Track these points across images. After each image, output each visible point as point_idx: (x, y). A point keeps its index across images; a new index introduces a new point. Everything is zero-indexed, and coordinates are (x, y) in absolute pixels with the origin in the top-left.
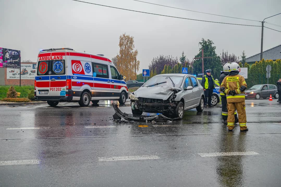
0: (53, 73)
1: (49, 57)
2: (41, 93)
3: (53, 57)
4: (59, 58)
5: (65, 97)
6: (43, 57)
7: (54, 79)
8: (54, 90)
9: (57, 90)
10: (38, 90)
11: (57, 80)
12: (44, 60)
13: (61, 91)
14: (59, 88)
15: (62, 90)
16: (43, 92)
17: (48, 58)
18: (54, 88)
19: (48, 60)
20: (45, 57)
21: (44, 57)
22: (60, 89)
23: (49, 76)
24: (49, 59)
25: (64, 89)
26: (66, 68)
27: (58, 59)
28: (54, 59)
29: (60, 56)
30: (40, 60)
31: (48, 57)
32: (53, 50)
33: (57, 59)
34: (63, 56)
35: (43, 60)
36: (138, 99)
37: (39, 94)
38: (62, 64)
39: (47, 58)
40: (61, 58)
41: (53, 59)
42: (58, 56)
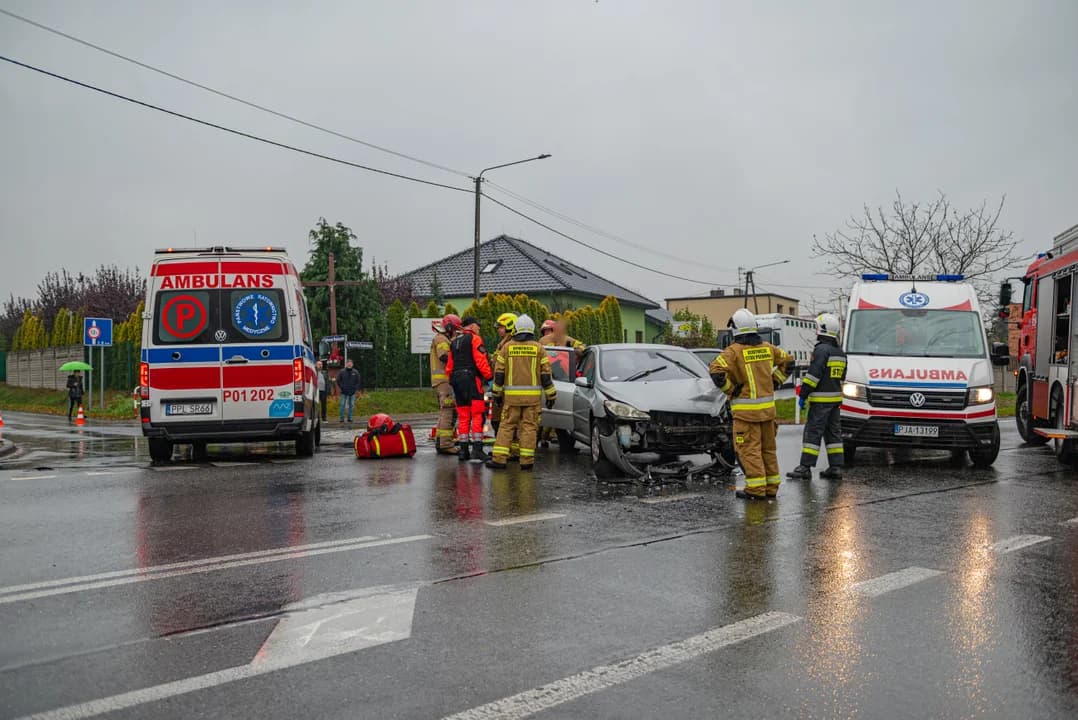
0: (235, 335)
1: (212, 276)
2: (175, 412)
3: (230, 279)
4: (257, 283)
5: (294, 422)
6: (183, 277)
7: (243, 359)
8: (241, 396)
9: (257, 397)
10: (163, 402)
11: (251, 363)
13: (272, 402)
14: (266, 388)
15: (276, 396)
16: (188, 408)
17: (205, 281)
18: (244, 393)
19: (206, 287)
20: (191, 276)
21: (187, 278)
22: (267, 395)
23: (218, 348)
25: (284, 394)
26: (289, 318)
27: (253, 286)
28: (236, 283)
29: (261, 276)
30: (164, 286)
31: (205, 276)
32: (225, 252)
33: (249, 285)
34: (273, 276)
35: (183, 286)
36: (647, 416)
37: (168, 414)
38: (271, 304)
39: (201, 281)
40: (268, 284)
41: (232, 284)
42: (254, 276)
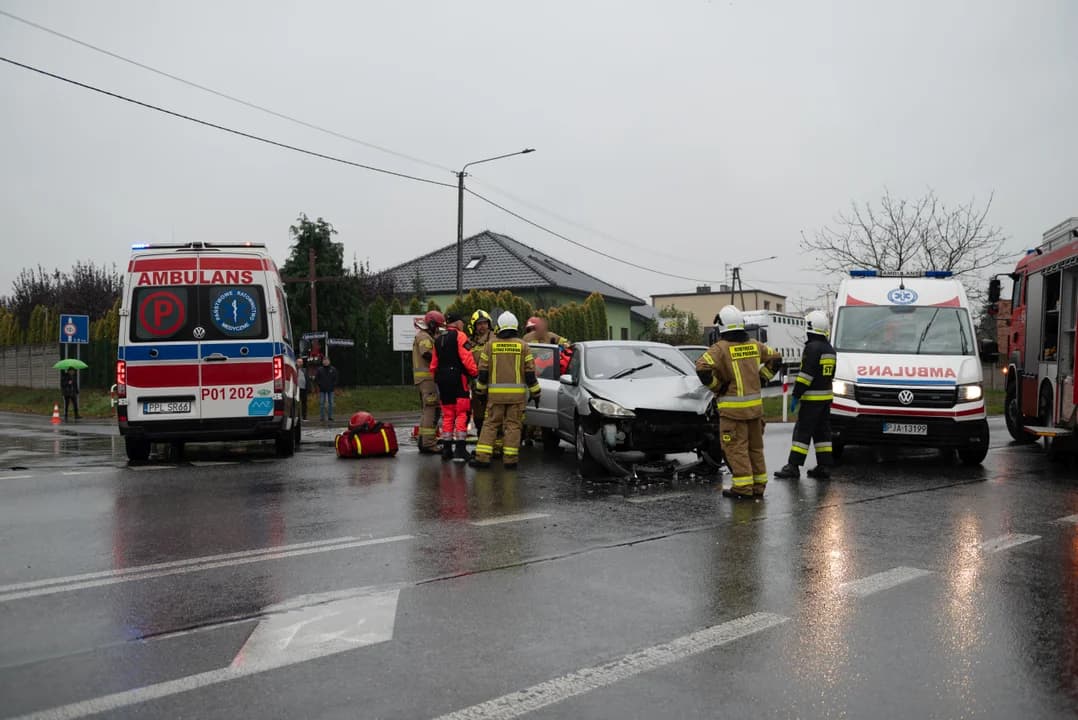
0: (214, 332)
1: (191, 272)
2: (153, 410)
3: (209, 275)
4: (236, 280)
6: (160, 273)
8: (220, 395)
9: (236, 395)
12: (163, 284)
13: (251, 400)
14: (245, 387)
15: (255, 395)
16: (165, 407)
17: (183, 277)
18: (223, 390)
19: (184, 283)
20: (169, 272)
21: (165, 274)
22: (247, 393)
23: (196, 346)
24: (191, 278)
25: (264, 392)
26: (269, 315)
27: (232, 282)
28: (214, 280)
29: (240, 272)
30: (141, 282)
31: (183, 272)
33: (228, 281)
34: (252, 271)
35: (160, 282)
36: (633, 414)
37: (145, 413)
38: (250, 300)
39: (179, 277)
40: (247, 280)
41: (211, 280)
42: (233, 272)
